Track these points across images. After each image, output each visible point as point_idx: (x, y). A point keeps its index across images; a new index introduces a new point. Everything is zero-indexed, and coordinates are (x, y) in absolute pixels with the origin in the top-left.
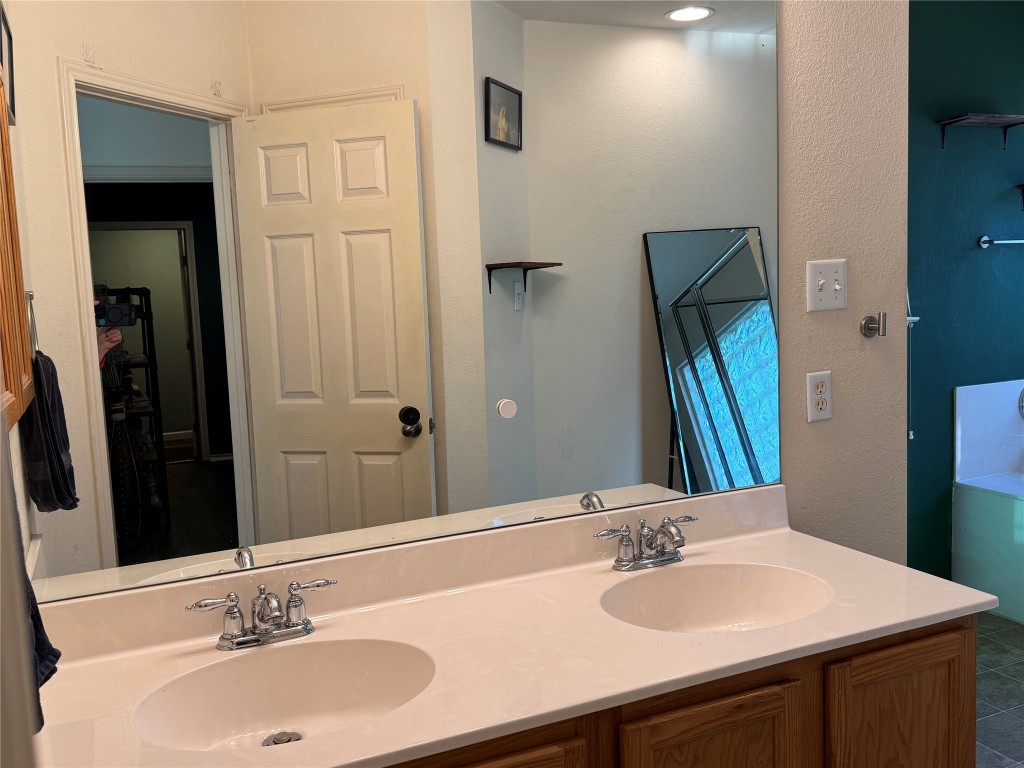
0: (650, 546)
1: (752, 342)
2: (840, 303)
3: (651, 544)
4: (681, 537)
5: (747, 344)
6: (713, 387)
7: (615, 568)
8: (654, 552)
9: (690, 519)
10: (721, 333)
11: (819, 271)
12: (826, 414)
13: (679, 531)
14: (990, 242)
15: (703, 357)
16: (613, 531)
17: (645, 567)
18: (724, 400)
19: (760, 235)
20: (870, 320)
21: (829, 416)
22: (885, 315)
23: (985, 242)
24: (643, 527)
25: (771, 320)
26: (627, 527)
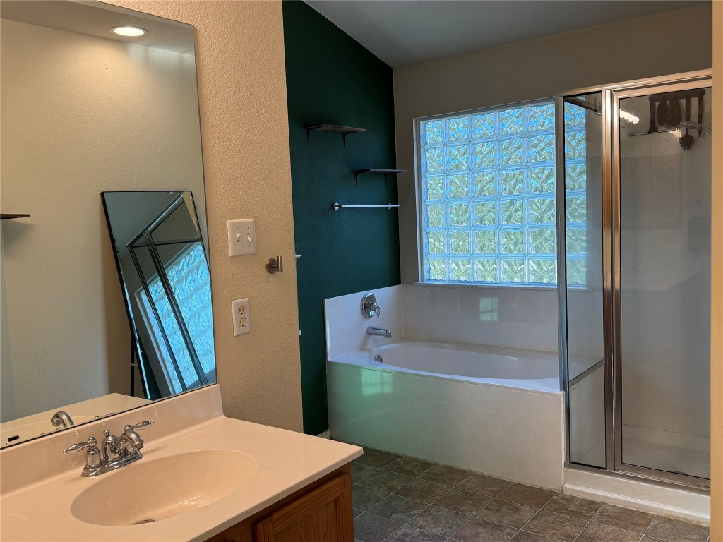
0: (114, 452)
1: (191, 271)
2: (252, 250)
3: (115, 449)
4: (140, 441)
5: (188, 273)
6: (164, 306)
7: (84, 475)
8: (117, 455)
9: (147, 423)
10: (169, 265)
11: (236, 227)
12: (247, 329)
13: (138, 436)
14: (339, 206)
15: (155, 284)
16: (81, 444)
17: (112, 468)
18: (173, 315)
19: (192, 196)
20: (272, 261)
21: (248, 330)
22: (281, 258)
23: (336, 206)
24: (107, 436)
25: (203, 256)
26: (94, 439)
